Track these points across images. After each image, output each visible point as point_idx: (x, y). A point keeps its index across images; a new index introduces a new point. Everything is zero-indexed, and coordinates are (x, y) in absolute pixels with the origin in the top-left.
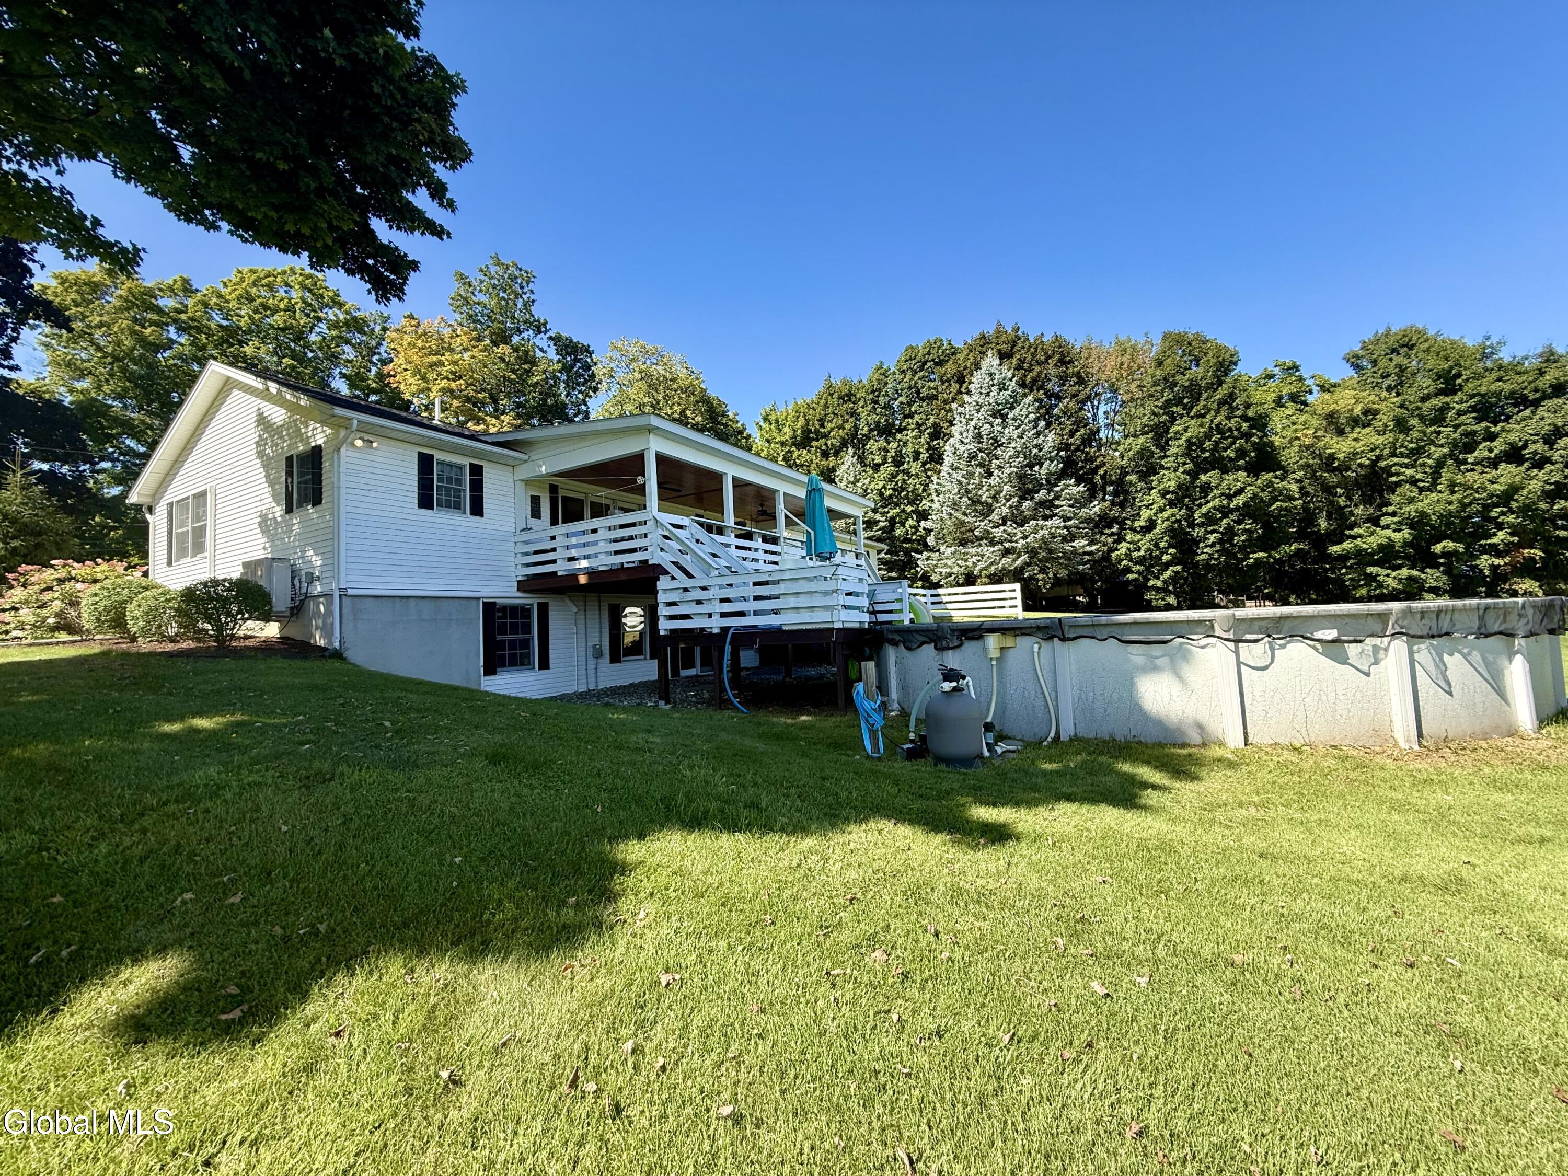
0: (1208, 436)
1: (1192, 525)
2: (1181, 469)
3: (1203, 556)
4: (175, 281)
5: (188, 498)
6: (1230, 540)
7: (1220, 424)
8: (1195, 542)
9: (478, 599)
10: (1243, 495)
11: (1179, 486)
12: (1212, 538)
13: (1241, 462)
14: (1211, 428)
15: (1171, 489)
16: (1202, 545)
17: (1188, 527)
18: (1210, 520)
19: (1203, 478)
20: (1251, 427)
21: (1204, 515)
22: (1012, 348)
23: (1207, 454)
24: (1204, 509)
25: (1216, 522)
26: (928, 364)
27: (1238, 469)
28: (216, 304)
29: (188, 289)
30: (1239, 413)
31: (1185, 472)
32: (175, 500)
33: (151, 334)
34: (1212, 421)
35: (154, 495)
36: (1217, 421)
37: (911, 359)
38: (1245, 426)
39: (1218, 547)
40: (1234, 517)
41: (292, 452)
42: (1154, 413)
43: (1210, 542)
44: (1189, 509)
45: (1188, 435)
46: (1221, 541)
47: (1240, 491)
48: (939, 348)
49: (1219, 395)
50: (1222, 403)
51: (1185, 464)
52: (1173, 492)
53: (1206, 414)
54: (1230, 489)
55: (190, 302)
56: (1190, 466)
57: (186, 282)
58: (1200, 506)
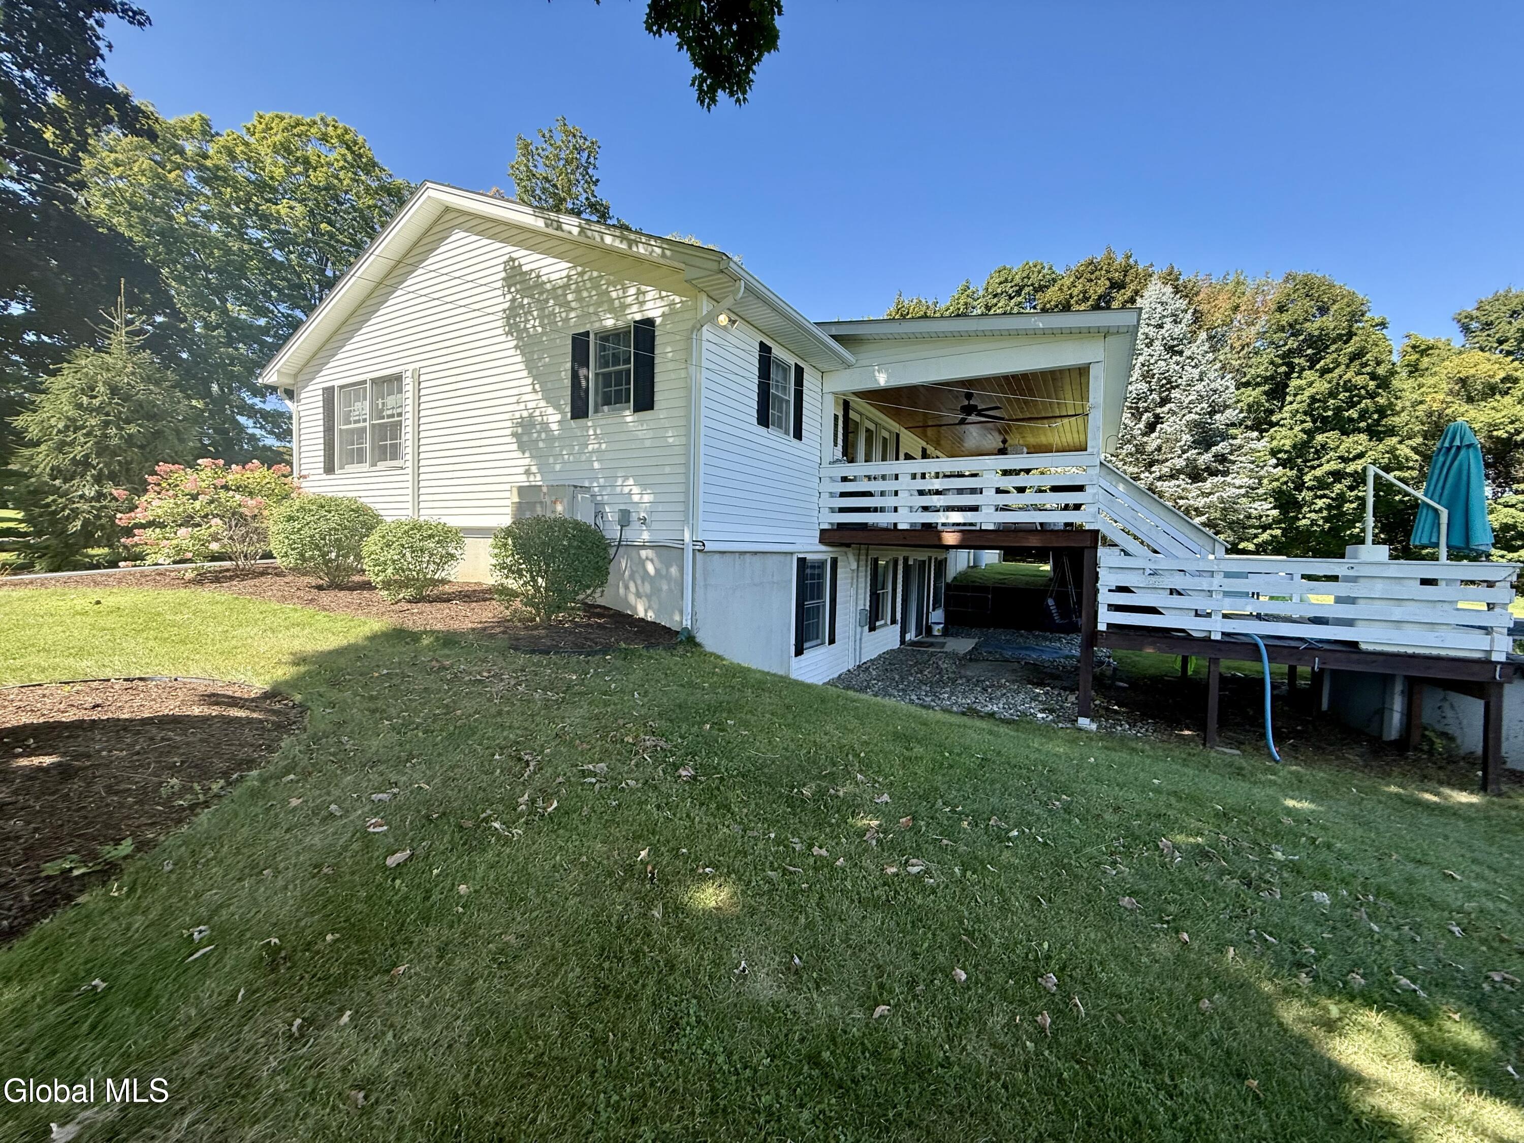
0: (1333, 394)
1: (1300, 486)
2: (1297, 428)
3: (1304, 522)
4: (193, 120)
5: (365, 382)
6: (1339, 507)
7: (1350, 381)
8: (1298, 506)
9: (792, 553)
10: (1363, 460)
11: (1294, 446)
12: (1320, 503)
13: (1363, 424)
14: (1338, 384)
15: (1287, 448)
16: (1306, 509)
17: (1295, 489)
18: (1321, 484)
19: (1320, 438)
20: (1378, 387)
21: (1316, 478)
22: (1125, 276)
23: (1330, 413)
24: (1318, 472)
25: (1328, 486)
26: (1027, 290)
27: (1360, 430)
28: (242, 152)
29: (208, 134)
30: (1368, 369)
31: (1303, 431)
32: (337, 383)
33: (176, 180)
34: (1341, 377)
35: (296, 376)
36: (1346, 377)
37: (1006, 281)
38: (1372, 384)
39: (1325, 513)
40: (1347, 482)
41: (588, 327)
42: (1272, 363)
43: (1317, 507)
44: (1300, 470)
45: (1312, 391)
46: (1329, 507)
47: (1361, 456)
48: (1039, 272)
49: (1350, 348)
50: (1354, 357)
51: (1303, 422)
52: (1286, 452)
53: (1334, 368)
54: (1350, 453)
55: (211, 150)
56: (1309, 425)
57: (205, 122)
58: (1313, 468)
